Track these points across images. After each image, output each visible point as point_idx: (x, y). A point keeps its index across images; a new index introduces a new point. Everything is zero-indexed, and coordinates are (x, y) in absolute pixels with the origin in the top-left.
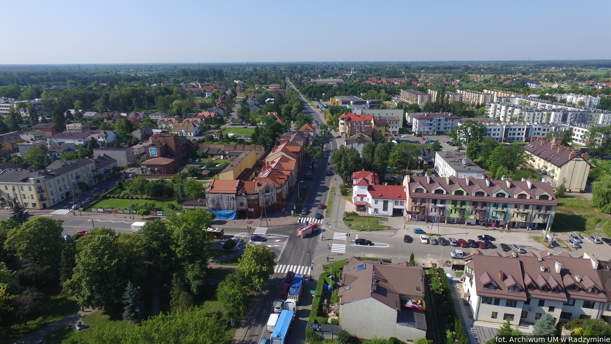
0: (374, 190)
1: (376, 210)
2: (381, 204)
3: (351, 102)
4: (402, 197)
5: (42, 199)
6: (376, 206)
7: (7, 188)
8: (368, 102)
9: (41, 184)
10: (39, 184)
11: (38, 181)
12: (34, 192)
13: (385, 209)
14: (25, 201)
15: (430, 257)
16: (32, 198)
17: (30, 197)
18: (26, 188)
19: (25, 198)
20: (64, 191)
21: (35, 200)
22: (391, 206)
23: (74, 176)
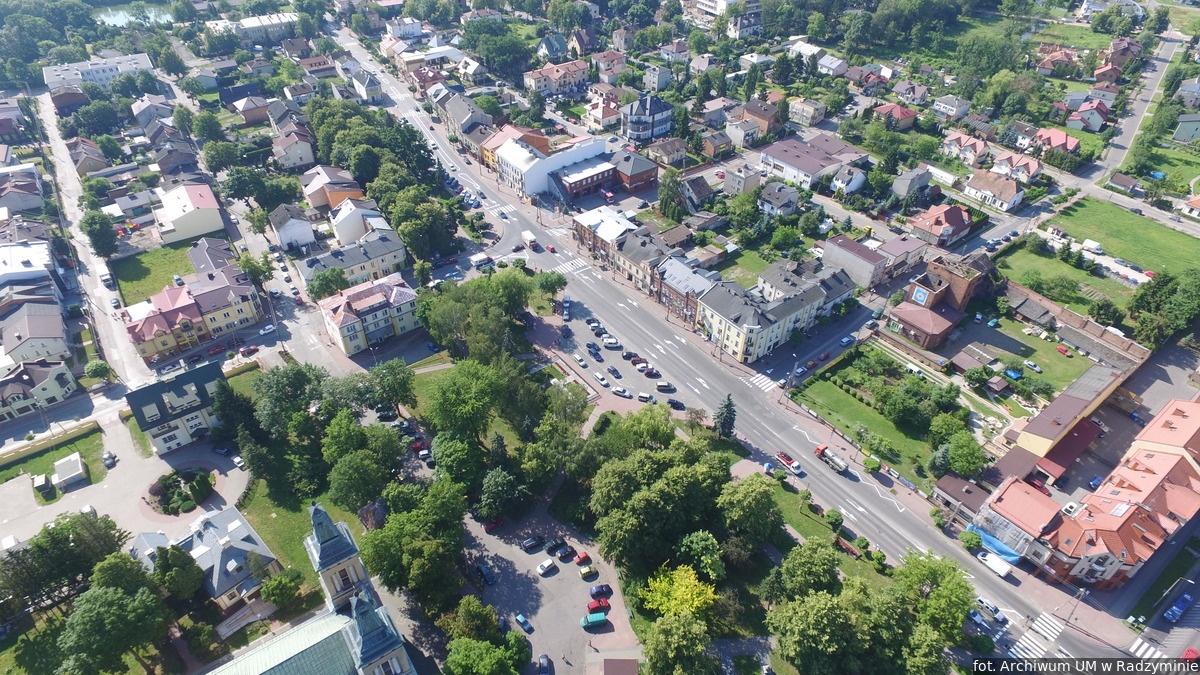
5: (746, 352)
7: (712, 316)
9: (753, 336)
10: (751, 335)
11: (751, 331)
12: (741, 340)
14: (726, 342)
16: (736, 345)
17: (734, 343)
18: (734, 329)
19: (727, 339)
20: (775, 341)
21: (740, 349)
23: (793, 320)
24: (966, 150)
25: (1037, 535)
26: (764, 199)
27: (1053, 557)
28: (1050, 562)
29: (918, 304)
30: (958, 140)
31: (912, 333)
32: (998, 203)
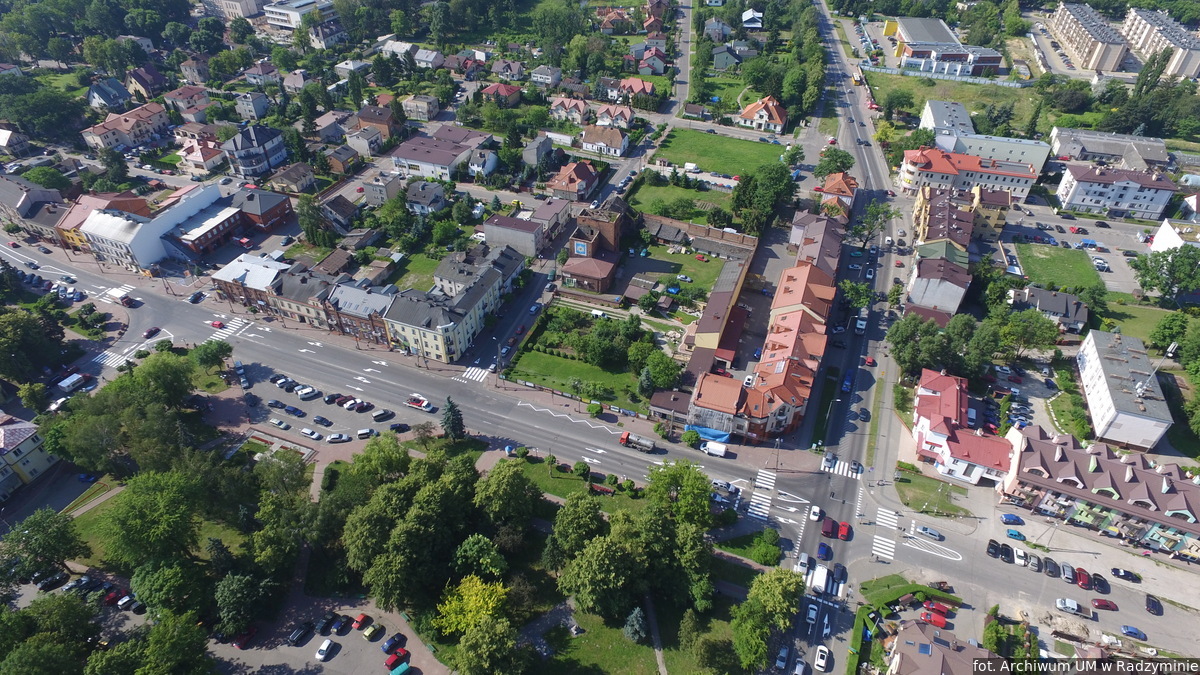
0: (958, 442)
1: (950, 472)
2: (962, 466)
3: (934, 54)
4: (1002, 467)
5: (449, 352)
6: (953, 467)
7: (403, 330)
8: (971, 57)
9: (450, 334)
10: (447, 334)
11: (446, 330)
12: (440, 342)
13: (967, 473)
14: (426, 349)
15: (1023, 597)
16: (437, 349)
17: (435, 347)
18: (430, 335)
19: (427, 346)
20: (471, 332)
21: (442, 351)
22: (978, 472)
23: (481, 307)
24: (571, 112)
25: (734, 412)
26: (411, 201)
27: (750, 424)
28: (750, 429)
29: (581, 257)
30: (562, 104)
31: (586, 282)
32: (612, 151)
